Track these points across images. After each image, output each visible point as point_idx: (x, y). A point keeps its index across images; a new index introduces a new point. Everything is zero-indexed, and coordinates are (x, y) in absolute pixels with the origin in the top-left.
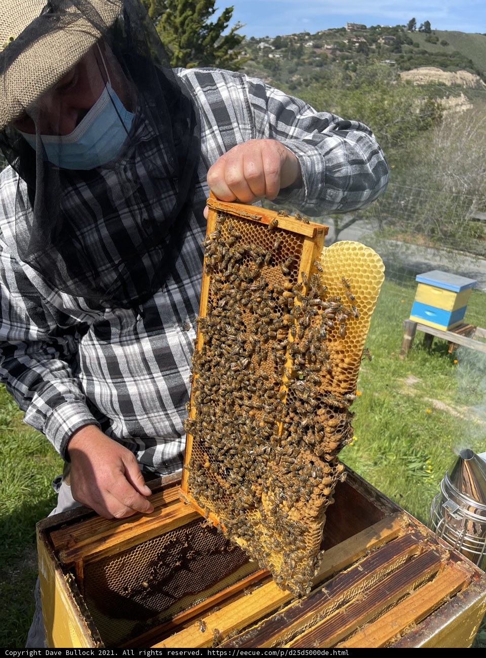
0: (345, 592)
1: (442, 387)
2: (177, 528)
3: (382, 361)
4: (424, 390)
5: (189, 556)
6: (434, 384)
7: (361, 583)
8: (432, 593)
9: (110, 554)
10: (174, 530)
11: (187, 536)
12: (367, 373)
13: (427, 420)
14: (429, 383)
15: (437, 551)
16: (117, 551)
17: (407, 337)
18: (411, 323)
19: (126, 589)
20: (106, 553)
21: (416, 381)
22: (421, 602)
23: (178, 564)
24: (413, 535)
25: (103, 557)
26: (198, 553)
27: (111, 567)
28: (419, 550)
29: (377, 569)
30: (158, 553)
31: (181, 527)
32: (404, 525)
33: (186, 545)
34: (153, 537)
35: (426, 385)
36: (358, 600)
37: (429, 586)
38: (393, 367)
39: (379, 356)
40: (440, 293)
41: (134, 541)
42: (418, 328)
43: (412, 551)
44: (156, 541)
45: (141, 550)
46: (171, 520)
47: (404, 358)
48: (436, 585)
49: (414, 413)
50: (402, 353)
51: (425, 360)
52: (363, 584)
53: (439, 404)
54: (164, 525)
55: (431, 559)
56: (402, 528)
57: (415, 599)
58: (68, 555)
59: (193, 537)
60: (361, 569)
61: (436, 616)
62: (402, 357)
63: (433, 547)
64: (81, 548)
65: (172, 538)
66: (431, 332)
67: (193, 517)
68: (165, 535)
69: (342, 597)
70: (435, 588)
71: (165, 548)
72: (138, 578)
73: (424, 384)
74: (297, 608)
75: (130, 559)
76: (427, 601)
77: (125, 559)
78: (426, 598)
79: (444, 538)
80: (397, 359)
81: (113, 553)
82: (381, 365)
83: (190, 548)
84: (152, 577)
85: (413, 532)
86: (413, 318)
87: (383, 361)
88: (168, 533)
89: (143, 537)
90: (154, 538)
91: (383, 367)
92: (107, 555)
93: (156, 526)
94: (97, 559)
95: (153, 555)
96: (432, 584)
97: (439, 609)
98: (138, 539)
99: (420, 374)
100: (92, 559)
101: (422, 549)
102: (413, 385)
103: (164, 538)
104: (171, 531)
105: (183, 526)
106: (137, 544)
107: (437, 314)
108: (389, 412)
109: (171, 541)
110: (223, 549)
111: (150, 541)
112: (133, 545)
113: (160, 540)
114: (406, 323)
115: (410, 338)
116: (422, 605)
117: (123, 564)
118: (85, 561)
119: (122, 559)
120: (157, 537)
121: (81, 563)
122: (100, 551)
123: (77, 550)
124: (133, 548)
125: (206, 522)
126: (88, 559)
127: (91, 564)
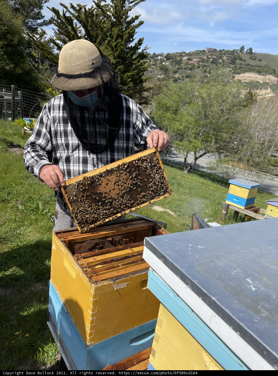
11: (102, 242)
16: (79, 241)
17: (224, 212)
18: (226, 204)
25: (74, 242)
31: (100, 238)
33: (102, 245)
40: (241, 189)
41: (84, 239)
42: (230, 207)
45: (86, 243)
50: (221, 220)
54: (95, 236)
58: (64, 239)
64: (68, 238)
66: (238, 210)
67: (105, 235)
71: (95, 244)
83: (103, 247)
86: (227, 202)
88: (96, 239)
89: (88, 238)
90: (91, 240)
92: (76, 241)
93: (92, 235)
95: (91, 246)
98: (86, 238)
104: (97, 239)
106: (86, 240)
107: (239, 200)
109: (96, 242)
114: (224, 204)
115: (225, 212)
117: (81, 247)
118: (69, 242)
119: (80, 244)
120: (92, 240)
121: (68, 241)
122: (74, 239)
123: (66, 238)
124: (84, 241)
125: (109, 238)
126: (70, 241)
127: (71, 243)
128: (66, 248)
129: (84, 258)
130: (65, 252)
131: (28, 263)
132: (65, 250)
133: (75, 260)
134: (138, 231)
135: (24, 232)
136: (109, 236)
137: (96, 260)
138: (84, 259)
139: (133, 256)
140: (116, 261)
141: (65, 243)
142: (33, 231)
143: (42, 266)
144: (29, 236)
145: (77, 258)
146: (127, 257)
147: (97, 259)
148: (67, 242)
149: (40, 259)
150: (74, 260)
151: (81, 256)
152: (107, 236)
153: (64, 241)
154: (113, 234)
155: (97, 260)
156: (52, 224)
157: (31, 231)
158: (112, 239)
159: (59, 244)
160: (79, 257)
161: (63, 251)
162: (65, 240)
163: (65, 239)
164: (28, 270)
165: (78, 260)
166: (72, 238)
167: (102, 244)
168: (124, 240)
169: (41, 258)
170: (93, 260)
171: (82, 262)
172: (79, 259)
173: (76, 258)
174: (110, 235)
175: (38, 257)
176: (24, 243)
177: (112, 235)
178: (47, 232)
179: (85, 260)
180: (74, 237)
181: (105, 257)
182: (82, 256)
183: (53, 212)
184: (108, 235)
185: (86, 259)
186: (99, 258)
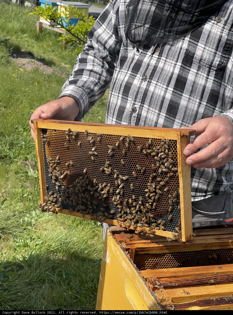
9: (150, 252)
16: (154, 252)
20: (148, 250)
25: (146, 252)
27: (149, 262)
31: (195, 252)
45: (168, 258)
58: (127, 245)
64: (134, 244)
67: (204, 247)
75: (161, 262)
77: (158, 260)
92: (148, 252)
94: (143, 253)
100: (140, 251)
105: (197, 252)
109: (187, 259)
117: (157, 264)
118: (136, 251)
119: (156, 260)
120: (179, 253)
121: (134, 251)
122: (145, 248)
123: (131, 244)
124: (164, 254)
125: (212, 255)
126: (138, 250)
127: (138, 255)
128: (131, 263)
129: (166, 287)
130: (130, 271)
131: (44, 282)
132: (129, 267)
133: (149, 290)
135: (37, 220)
136: (211, 250)
137: (189, 295)
138: (167, 290)
140: (228, 302)
141: (129, 253)
142: (52, 220)
143: (67, 289)
144: (45, 229)
145: (153, 285)
147: (190, 292)
148: (132, 252)
149: (64, 277)
150: (146, 288)
151: (161, 284)
152: (209, 249)
153: (127, 250)
154: (221, 246)
155: (192, 295)
157: (49, 221)
158: (219, 256)
159: (118, 253)
160: (156, 284)
161: (126, 269)
162: (128, 247)
163: (129, 244)
164: (42, 295)
165: (154, 289)
166: (143, 244)
169: (65, 275)
170: (184, 295)
171: (162, 294)
172: (157, 288)
173: (151, 286)
174: (213, 249)
175: (61, 271)
176: (37, 243)
177: (219, 248)
178: (77, 225)
179: (168, 292)
180: (145, 243)
181: (206, 290)
182: (161, 282)
184: (212, 247)
185: (169, 290)
186: (195, 291)
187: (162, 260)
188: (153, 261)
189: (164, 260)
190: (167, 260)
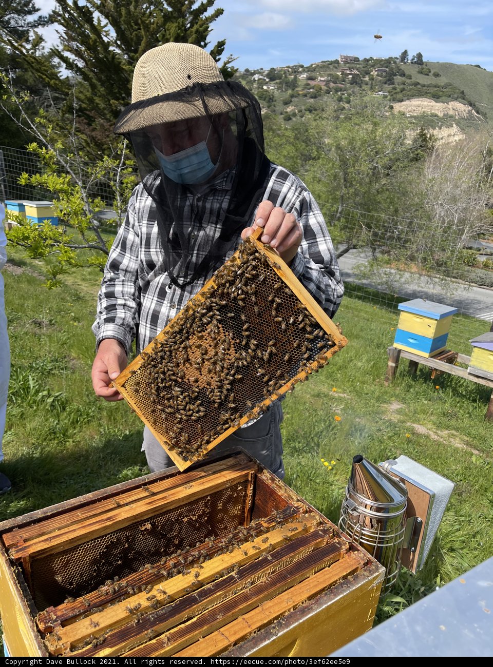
0: (253, 576)
1: (424, 412)
2: (118, 530)
3: (366, 388)
4: (407, 415)
5: (130, 556)
6: (417, 409)
7: (267, 569)
8: (327, 576)
9: (54, 552)
10: (115, 532)
11: (127, 538)
12: (352, 399)
13: (407, 444)
14: (412, 408)
15: (339, 543)
16: (61, 549)
17: (391, 364)
18: (394, 350)
19: (71, 584)
20: (51, 550)
21: (399, 407)
22: (316, 583)
23: (119, 563)
24: (321, 531)
25: (49, 554)
26: (139, 553)
28: (325, 543)
29: (284, 558)
30: (100, 553)
31: (121, 529)
32: (315, 524)
33: (127, 546)
34: (95, 537)
35: (409, 411)
36: (262, 582)
37: (326, 571)
38: (377, 393)
39: (363, 383)
40: (421, 320)
41: (78, 540)
42: (402, 355)
43: (317, 544)
44: (98, 541)
45: (83, 549)
46: (111, 523)
47: (389, 385)
48: (331, 570)
49: (395, 438)
50: (387, 379)
51: (410, 386)
52: (269, 569)
53: (421, 429)
54: (104, 527)
55: (333, 549)
56: (314, 525)
57: (311, 581)
58: (17, 552)
59: (133, 539)
60: (269, 558)
61: (326, 594)
62: (386, 384)
63: (336, 540)
64: (30, 546)
65: (112, 538)
66: (415, 359)
67: (134, 520)
68: (106, 536)
69: (249, 580)
70: (330, 573)
71: (107, 547)
72: (82, 575)
73: (407, 410)
74: (209, 589)
75: (74, 557)
76: (321, 583)
77: (69, 556)
78: (320, 581)
79: (347, 532)
80: (382, 385)
81: (57, 551)
82: (366, 392)
83: (130, 548)
84: (95, 574)
85: (322, 528)
86: (397, 345)
87: (368, 388)
88: (109, 534)
89: (85, 538)
90: (96, 539)
91: (367, 394)
92: (52, 552)
93: (97, 528)
94: (43, 556)
95: (96, 553)
96: (328, 570)
97: (330, 589)
98: (80, 539)
99: (404, 401)
100: (38, 555)
101: (327, 542)
102: (397, 410)
103: (105, 539)
104: (112, 533)
105: (123, 528)
106: (79, 543)
107: (419, 340)
108: (369, 437)
109: (111, 542)
110: (162, 550)
111: (92, 541)
112: (76, 544)
113: (101, 540)
114: (390, 350)
115: (394, 365)
116: (316, 586)
119: (64, 558)
120: (99, 538)
121: (28, 558)
122: (45, 549)
123: (25, 548)
124: (76, 547)
125: (145, 525)
126: (34, 555)
127: (36, 559)
129: (64, 624)
133: (37, 636)
134: (218, 492)
136: (143, 520)
137: (97, 628)
138: (65, 628)
139: (205, 594)
140: (153, 624)
145: (46, 623)
146: (186, 600)
147: (101, 621)
148: (25, 561)
151: (58, 617)
152: (139, 520)
153: (16, 562)
154: (155, 512)
155: (102, 625)
156: (55, 423)
158: (153, 525)
160: (50, 620)
162: (19, 556)
163: (20, 550)
165: (46, 632)
166: (42, 544)
167: (127, 541)
168: (185, 519)
170: (90, 630)
171: (56, 639)
172: (50, 629)
173: (42, 627)
174: (145, 518)
177: (153, 515)
179: (65, 633)
180: (47, 540)
182: (59, 613)
183: (57, 394)
184: (142, 516)
185: (69, 627)
186: (108, 616)
187: (75, 554)
188: (62, 559)
189: (79, 553)
190: (82, 552)
